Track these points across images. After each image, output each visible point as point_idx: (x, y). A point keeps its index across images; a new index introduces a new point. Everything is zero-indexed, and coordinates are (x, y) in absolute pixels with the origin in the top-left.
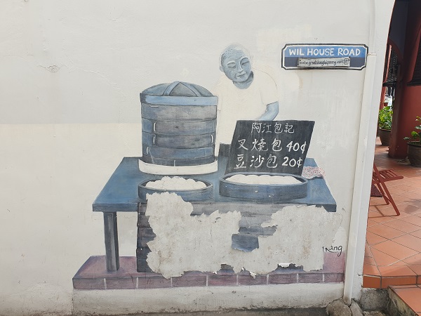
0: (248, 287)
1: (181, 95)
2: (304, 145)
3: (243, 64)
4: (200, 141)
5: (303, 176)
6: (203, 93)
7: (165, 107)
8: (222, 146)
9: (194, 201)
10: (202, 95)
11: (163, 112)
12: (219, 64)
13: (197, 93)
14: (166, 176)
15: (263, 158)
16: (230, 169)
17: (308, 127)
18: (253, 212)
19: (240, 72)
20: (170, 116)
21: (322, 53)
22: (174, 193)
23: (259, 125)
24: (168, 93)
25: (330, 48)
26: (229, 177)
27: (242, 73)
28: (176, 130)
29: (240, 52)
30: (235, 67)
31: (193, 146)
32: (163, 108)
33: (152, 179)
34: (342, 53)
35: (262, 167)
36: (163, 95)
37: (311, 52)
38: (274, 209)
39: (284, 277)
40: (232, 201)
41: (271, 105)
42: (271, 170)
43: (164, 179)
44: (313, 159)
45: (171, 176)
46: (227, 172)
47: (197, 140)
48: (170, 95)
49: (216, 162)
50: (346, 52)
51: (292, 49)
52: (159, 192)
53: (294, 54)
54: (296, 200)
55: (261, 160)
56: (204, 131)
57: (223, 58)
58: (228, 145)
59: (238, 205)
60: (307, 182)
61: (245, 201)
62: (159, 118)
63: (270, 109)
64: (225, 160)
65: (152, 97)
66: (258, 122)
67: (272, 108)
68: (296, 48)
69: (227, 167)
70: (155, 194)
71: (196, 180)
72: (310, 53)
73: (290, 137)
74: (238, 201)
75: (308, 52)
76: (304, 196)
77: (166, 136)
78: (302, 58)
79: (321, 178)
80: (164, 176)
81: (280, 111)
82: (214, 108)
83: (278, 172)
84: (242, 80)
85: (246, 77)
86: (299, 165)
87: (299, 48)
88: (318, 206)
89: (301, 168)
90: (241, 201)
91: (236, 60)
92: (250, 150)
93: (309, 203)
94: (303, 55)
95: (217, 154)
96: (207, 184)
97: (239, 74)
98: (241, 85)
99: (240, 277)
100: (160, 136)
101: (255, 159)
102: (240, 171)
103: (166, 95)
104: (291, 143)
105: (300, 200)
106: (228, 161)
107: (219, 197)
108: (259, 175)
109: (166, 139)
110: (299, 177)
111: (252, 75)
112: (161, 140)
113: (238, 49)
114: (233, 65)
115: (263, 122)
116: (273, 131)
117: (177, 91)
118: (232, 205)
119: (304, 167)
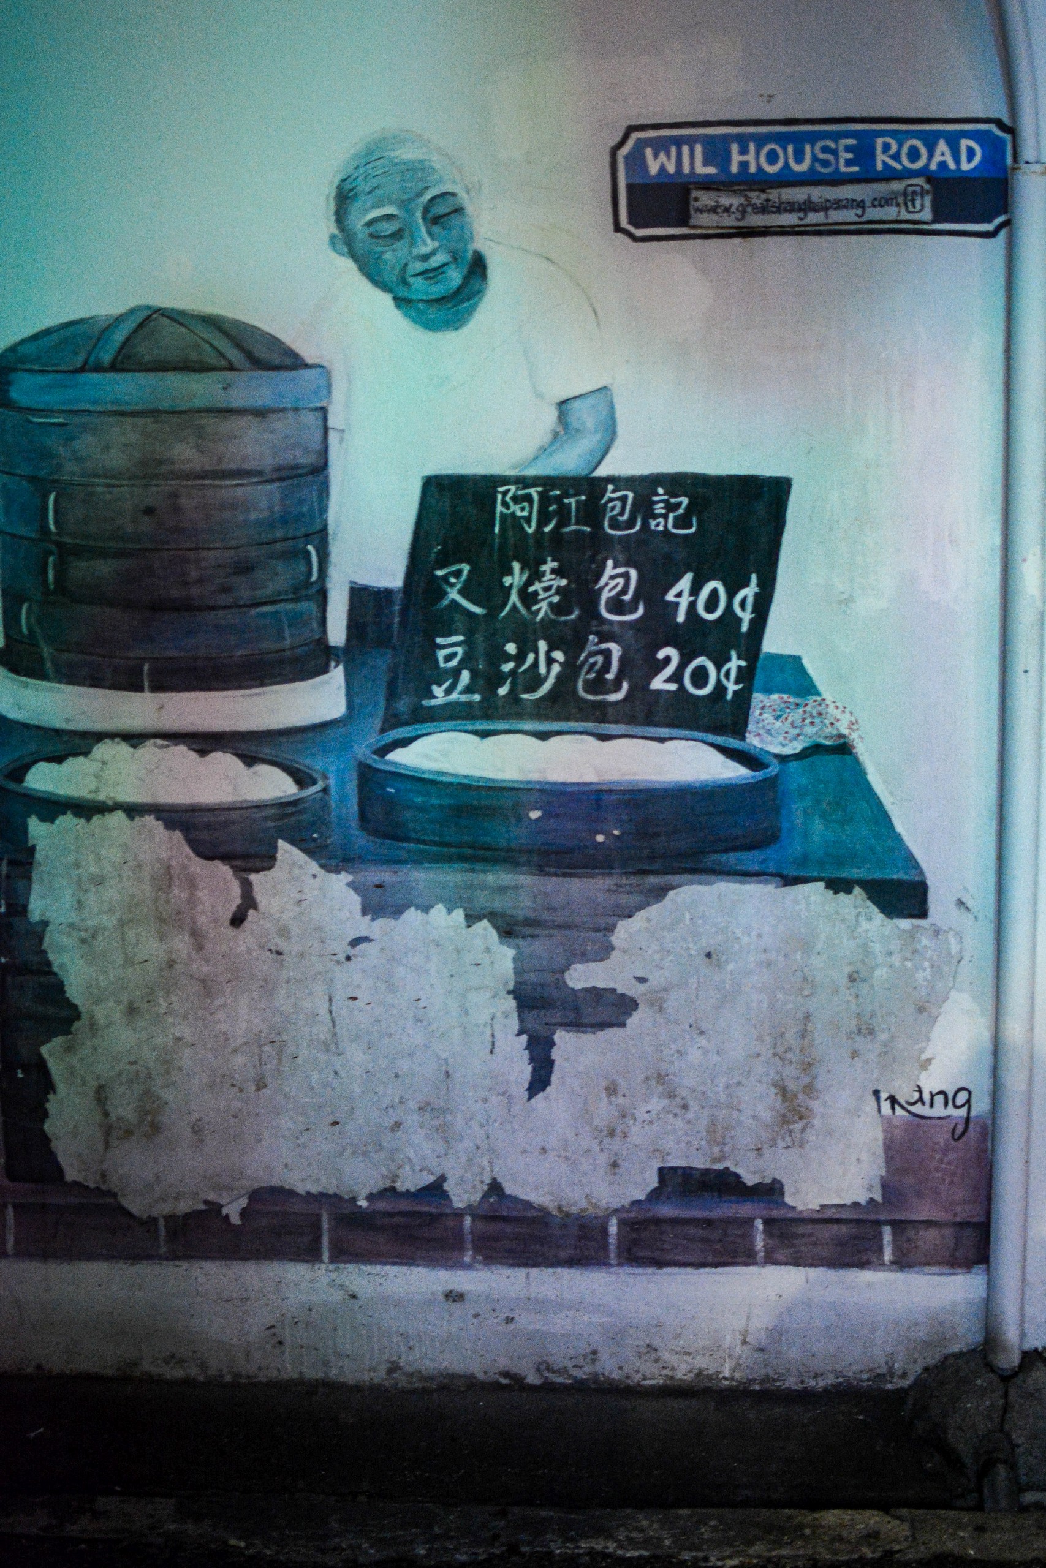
0: (520, 1273)
1: (161, 367)
2: (749, 592)
3: (436, 220)
4: (259, 575)
5: (754, 741)
6: (261, 352)
7: (96, 420)
8: (359, 595)
9: (246, 857)
10: (258, 364)
11: (86, 444)
12: (327, 227)
13: (234, 355)
14: (112, 735)
15: (559, 655)
16: (403, 705)
17: (761, 508)
18: (521, 915)
19: (425, 258)
20: (116, 459)
21: (799, 159)
22: (150, 820)
23: (528, 498)
24: (107, 358)
25: (836, 136)
26: (404, 743)
27: (434, 262)
28: (146, 524)
29: (418, 170)
30: (397, 235)
31: (224, 599)
32: (84, 428)
33: (50, 748)
34: (896, 157)
35: (554, 696)
36: (82, 370)
37: (750, 158)
38: (625, 900)
39: (691, 1231)
40: (417, 860)
41: (576, 405)
42: (600, 713)
43: (102, 750)
44: (797, 660)
45: (134, 739)
46: (392, 721)
47: (245, 568)
48: (114, 367)
49: (337, 675)
50: (914, 155)
51: (660, 146)
52: (86, 809)
53: (671, 168)
54: (731, 858)
55: (550, 661)
56: (271, 524)
57: (344, 198)
58: (388, 592)
59: (452, 877)
60: (774, 769)
61: (484, 860)
62: (71, 470)
63: (574, 423)
64: (382, 662)
65: (40, 379)
66: (522, 482)
67: (585, 415)
68: (678, 142)
69: (392, 695)
70: (67, 821)
71: (250, 760)
72: (744, 165)
73: (681, 555)
74: (449, 859)
75: (736, 158)
76: (766, 839)
77: (102, 554)
78: (708, 185)
79: (843, 748)
80: (100, 737)
81: (620, 430)
82: (311, 420)
83: (632, 720)
84: (436, 290)
85: (455, 277)
86: (732, 687)
87: (691, 141)
88: (838, 886)
89: (743, 700)
90: (463, 859)
91: (404, 205)
92: (493, 612)
93: (791, 872)
94: (711, 170)
95: (337, 633)
96: (302, 779)
97: (420, 266)
98: (433, 313)
99: (481, 1226)
100: (78, 552)
101: (520, 658)
102: (455, 714)
103: (98, 369)
104: (685, 583)
105: (750, 859)
106: (393, 670)
107: (361, 840)
108: (543, 736)
109: (105, 568)
110: (733, 743)
111: (478, 267)
112: (82, 569)
113: (408, 154)
114: (389, 228)
115: (547, 482)
116: (597, 525)
117: (144, 351)
118: (420, 877)
119: (758, 697)
